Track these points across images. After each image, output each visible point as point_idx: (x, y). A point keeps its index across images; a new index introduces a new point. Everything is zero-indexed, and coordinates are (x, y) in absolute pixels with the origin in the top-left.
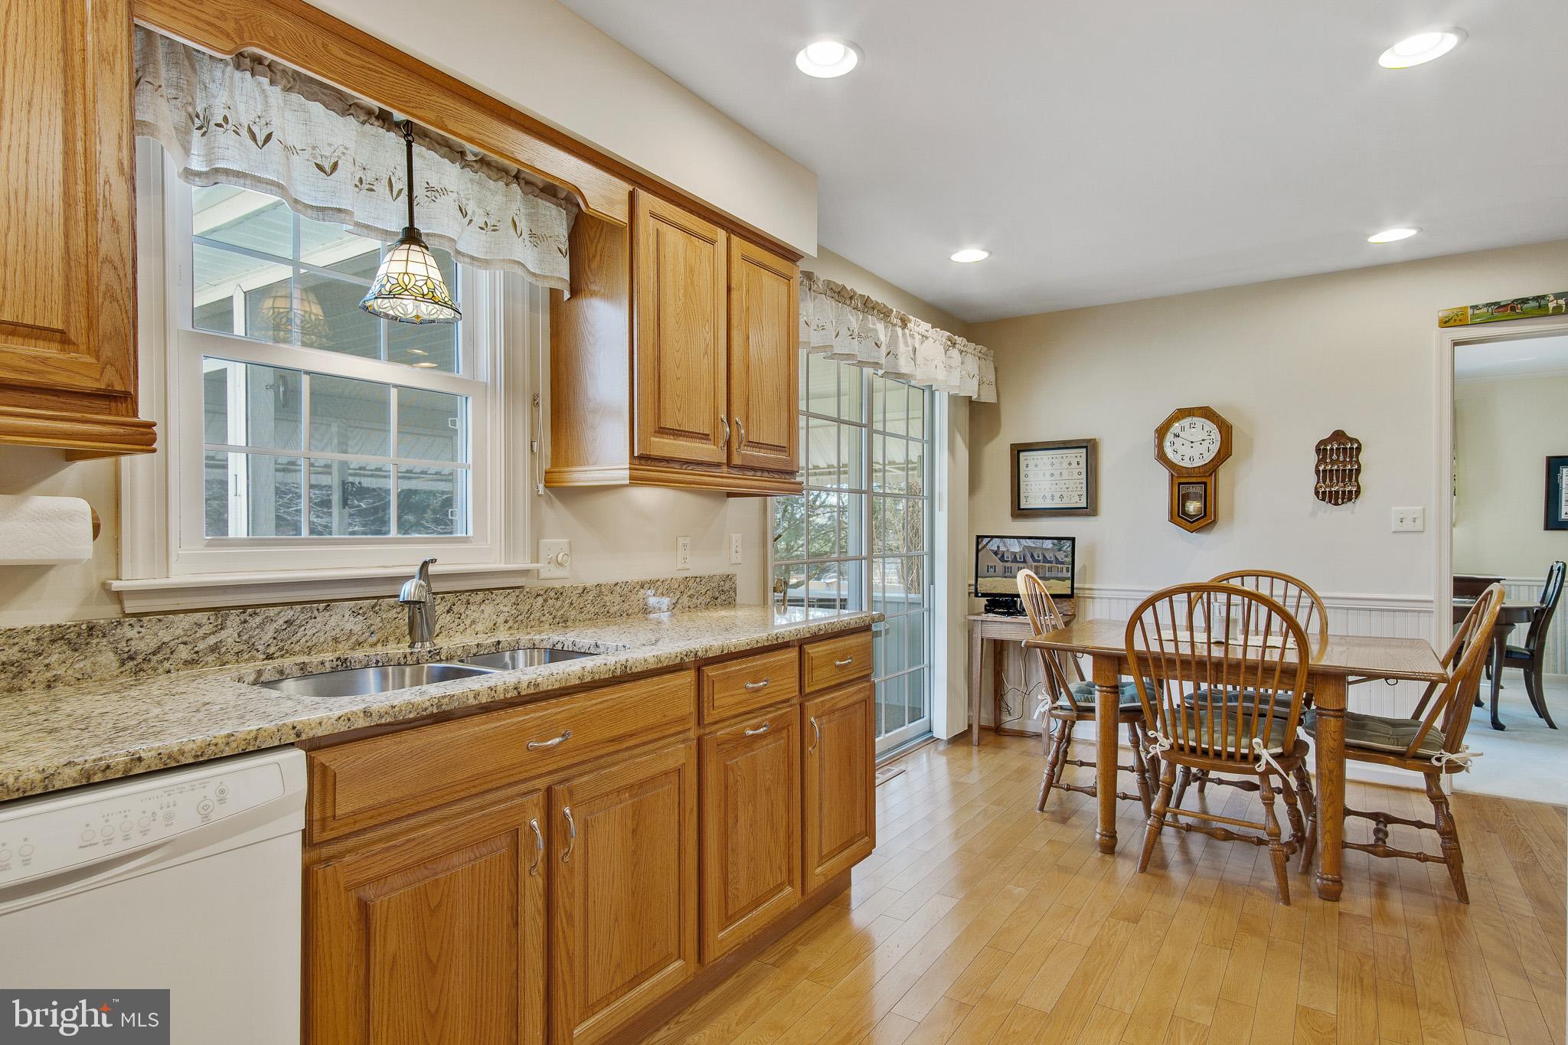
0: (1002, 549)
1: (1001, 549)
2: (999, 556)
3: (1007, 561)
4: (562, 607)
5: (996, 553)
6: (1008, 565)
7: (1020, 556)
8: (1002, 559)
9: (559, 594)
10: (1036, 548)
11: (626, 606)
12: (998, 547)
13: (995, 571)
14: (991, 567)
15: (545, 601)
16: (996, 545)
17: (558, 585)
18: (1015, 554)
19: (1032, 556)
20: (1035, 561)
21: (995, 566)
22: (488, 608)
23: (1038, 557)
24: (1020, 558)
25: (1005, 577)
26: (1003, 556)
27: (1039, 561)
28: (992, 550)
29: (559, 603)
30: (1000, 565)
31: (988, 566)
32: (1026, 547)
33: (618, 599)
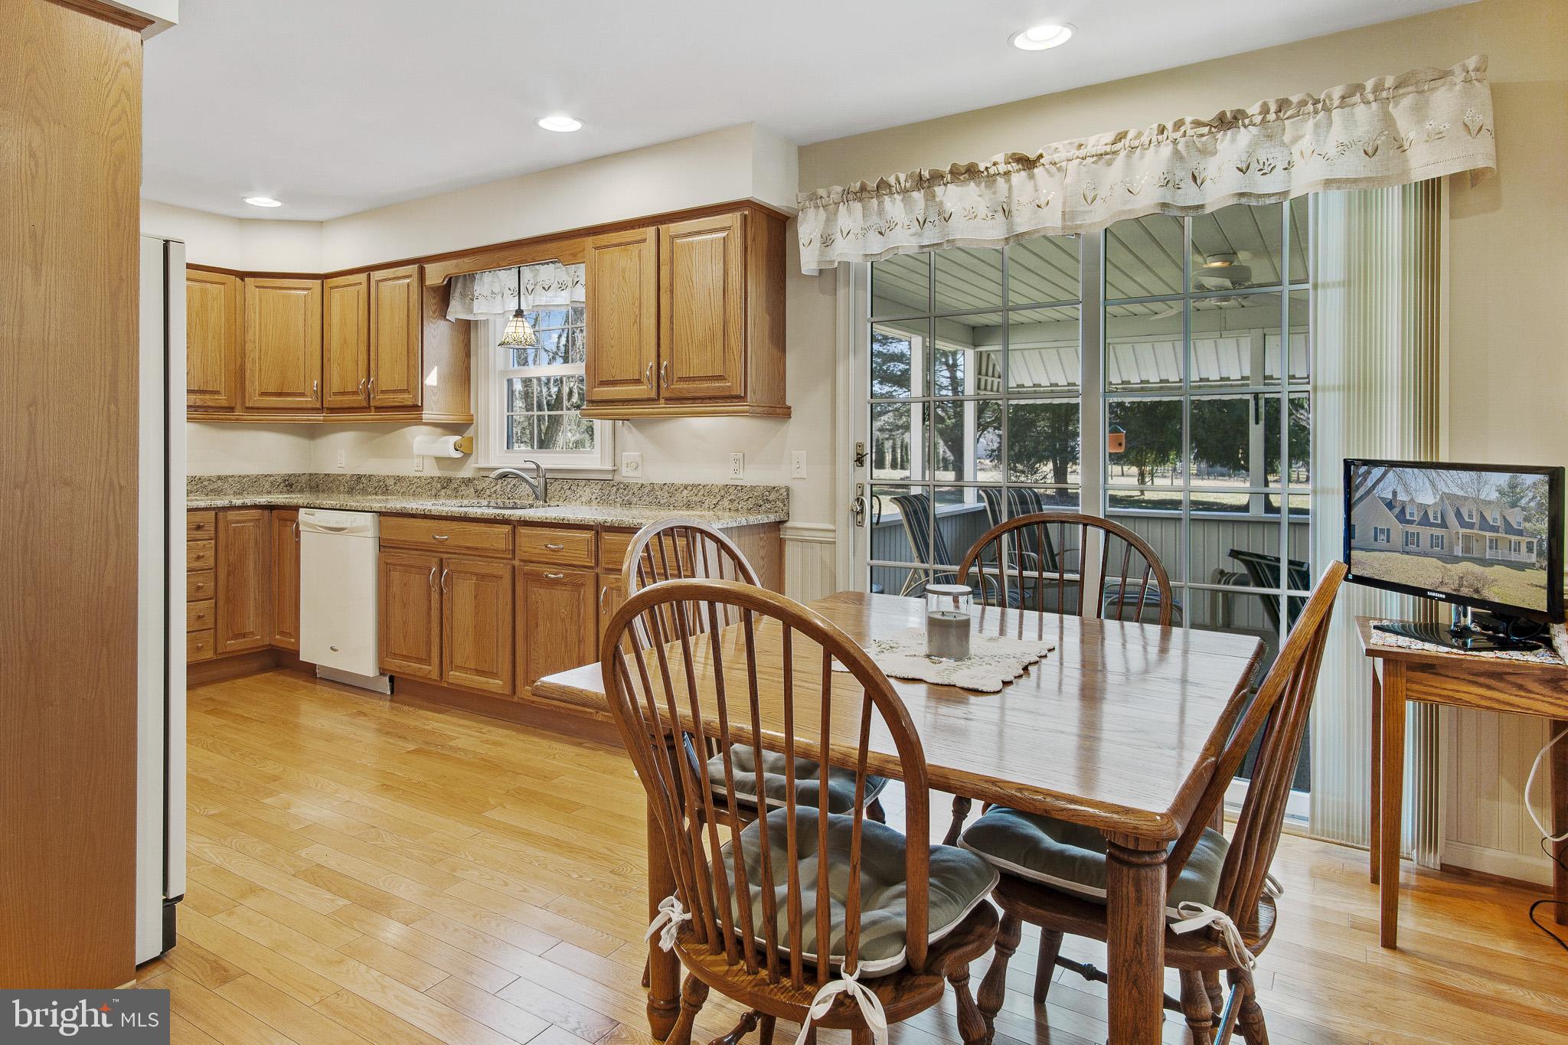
0: (1402, 497)
1: (1399, 498)
2: (1397, 510)
3: (1411, 522)
4: (628, 495)
5: (1390, 505)
6: (1412, 529)
7: (1435, 513)
8: (1401, 517)
9: (626, 487)
10: (1466, 498)
11: (672, 500)
12: (1395, 493)
13: (1388, 541)
14: (1382, 531)
15: (618, 489)
16: (1390, 489)
17: (626, 481)
18: (1424, 509)
19: (1458, 514)
20: (1463, 524)
21: (1388, 530)
22: (587, 490)
23: (1470, 516)
24: (1436, 518)
25: (1407, 553)
26: (1403, 511)
27: (1471, 526)
28: (1383, 499)
29: (626, 492)
30: (1397, 529)
31: (1376, 528)
32: (1445, 496)
33: (666, 495)
